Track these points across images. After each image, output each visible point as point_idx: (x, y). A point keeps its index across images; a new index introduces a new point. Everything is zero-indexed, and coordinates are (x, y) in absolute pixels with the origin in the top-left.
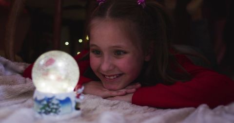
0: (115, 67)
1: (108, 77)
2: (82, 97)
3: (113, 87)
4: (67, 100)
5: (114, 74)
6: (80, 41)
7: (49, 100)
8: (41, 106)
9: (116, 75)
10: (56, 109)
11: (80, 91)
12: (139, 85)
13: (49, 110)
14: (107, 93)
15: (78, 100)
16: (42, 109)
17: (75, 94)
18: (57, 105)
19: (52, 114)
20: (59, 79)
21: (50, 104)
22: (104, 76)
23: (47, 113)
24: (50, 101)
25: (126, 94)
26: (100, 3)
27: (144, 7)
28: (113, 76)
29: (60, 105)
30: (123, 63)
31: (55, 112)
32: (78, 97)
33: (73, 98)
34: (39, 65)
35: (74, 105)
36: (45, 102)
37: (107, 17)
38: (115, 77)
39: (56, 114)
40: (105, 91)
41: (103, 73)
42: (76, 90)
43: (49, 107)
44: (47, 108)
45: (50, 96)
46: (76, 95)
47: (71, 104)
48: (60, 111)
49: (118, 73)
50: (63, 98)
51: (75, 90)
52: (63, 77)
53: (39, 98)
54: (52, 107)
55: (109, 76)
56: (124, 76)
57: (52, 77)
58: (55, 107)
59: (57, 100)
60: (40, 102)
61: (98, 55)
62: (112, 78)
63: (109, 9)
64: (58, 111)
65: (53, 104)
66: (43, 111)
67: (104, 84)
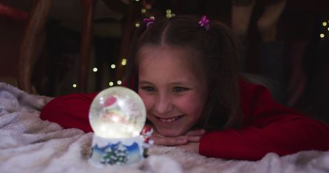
0: (174, 107)
1: (163, 120)
2: (151, 142)
3: (170, 132)
4: (134, 147)
5: (173, 116)
6: (113, 66)
7: (114, 147)
8: (105, 155)
9: (175, 117)
10: (124, 157)
11: (149, 134)
12: (203, 131)
13: (115, 158)
14: (163, 140)
15: (147, 146)
16: (105, 158)
17: (142, 139)
18: (124, 152)
19: (118, 163)
20: (123, 120)
21: (116, 152)
22: (159, 118)
23: (112, 162)
24: (116, 147)
25: (189, 142)
26: (149, 23)
27: (207, 29)
28: (171, 118)
29: (127, 152)
30: (184, 102)
31: (123, 161)
32: (147, 141)
33: (141, 144)
34: (98, 104)
35: (141, 151)
36: (109, 150)
37: (163, 43)
38: (174, 119)
39: (123, 164)
40: (160, 138)
41: (157, 115)
42: (144, 133)
43: (115, 155)
44: (113, 157)
45: (115, 143)
46: (144, 140)
47: (139, 151)
48: (127, 160)
49: (177, 114)
50: (130, 144)
51: (141, 134)
52: (128, 118)
53: (101, 145)
54: (118, 155)
55: (167, 119)
56: (185, 117)
57: (115, 119)
58: (122, 154)
59: (124, 146)
60: (103, 150)
61: (151, 92)
62: (170, 121)
63: (164, 33)
64: (125, 160)
65: (120, 151)
66: (108, 160)
67: (158, 129)
